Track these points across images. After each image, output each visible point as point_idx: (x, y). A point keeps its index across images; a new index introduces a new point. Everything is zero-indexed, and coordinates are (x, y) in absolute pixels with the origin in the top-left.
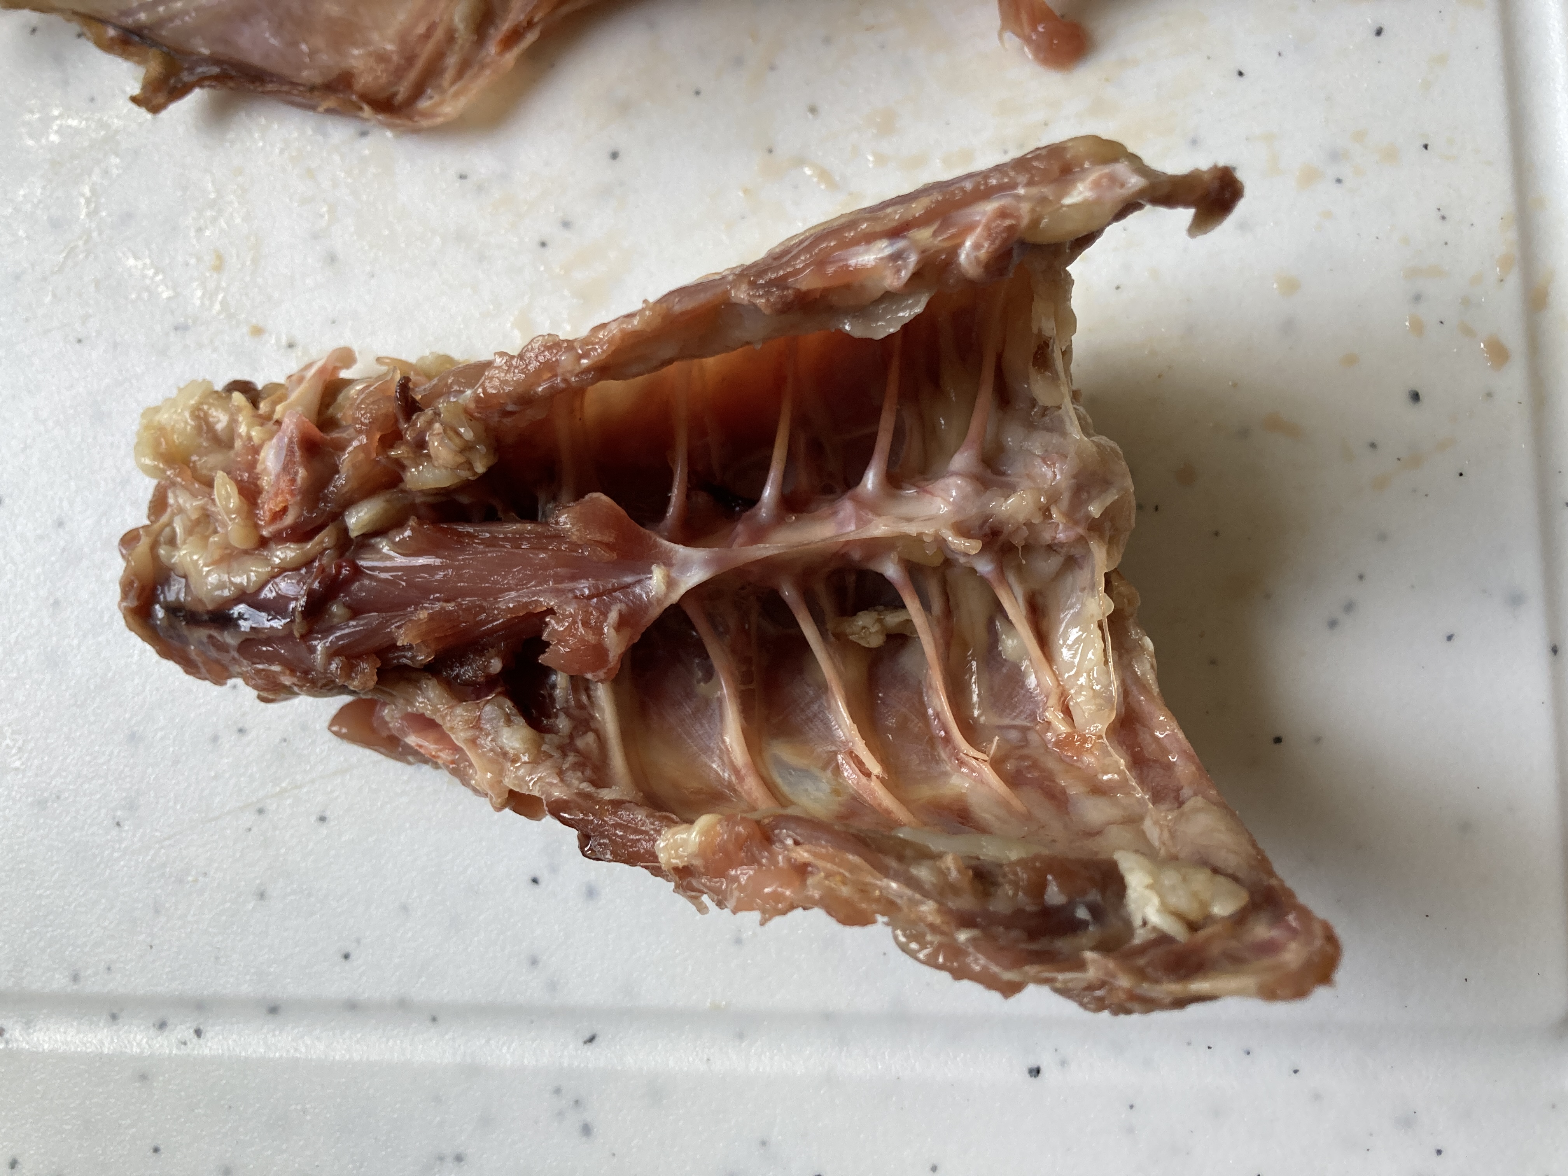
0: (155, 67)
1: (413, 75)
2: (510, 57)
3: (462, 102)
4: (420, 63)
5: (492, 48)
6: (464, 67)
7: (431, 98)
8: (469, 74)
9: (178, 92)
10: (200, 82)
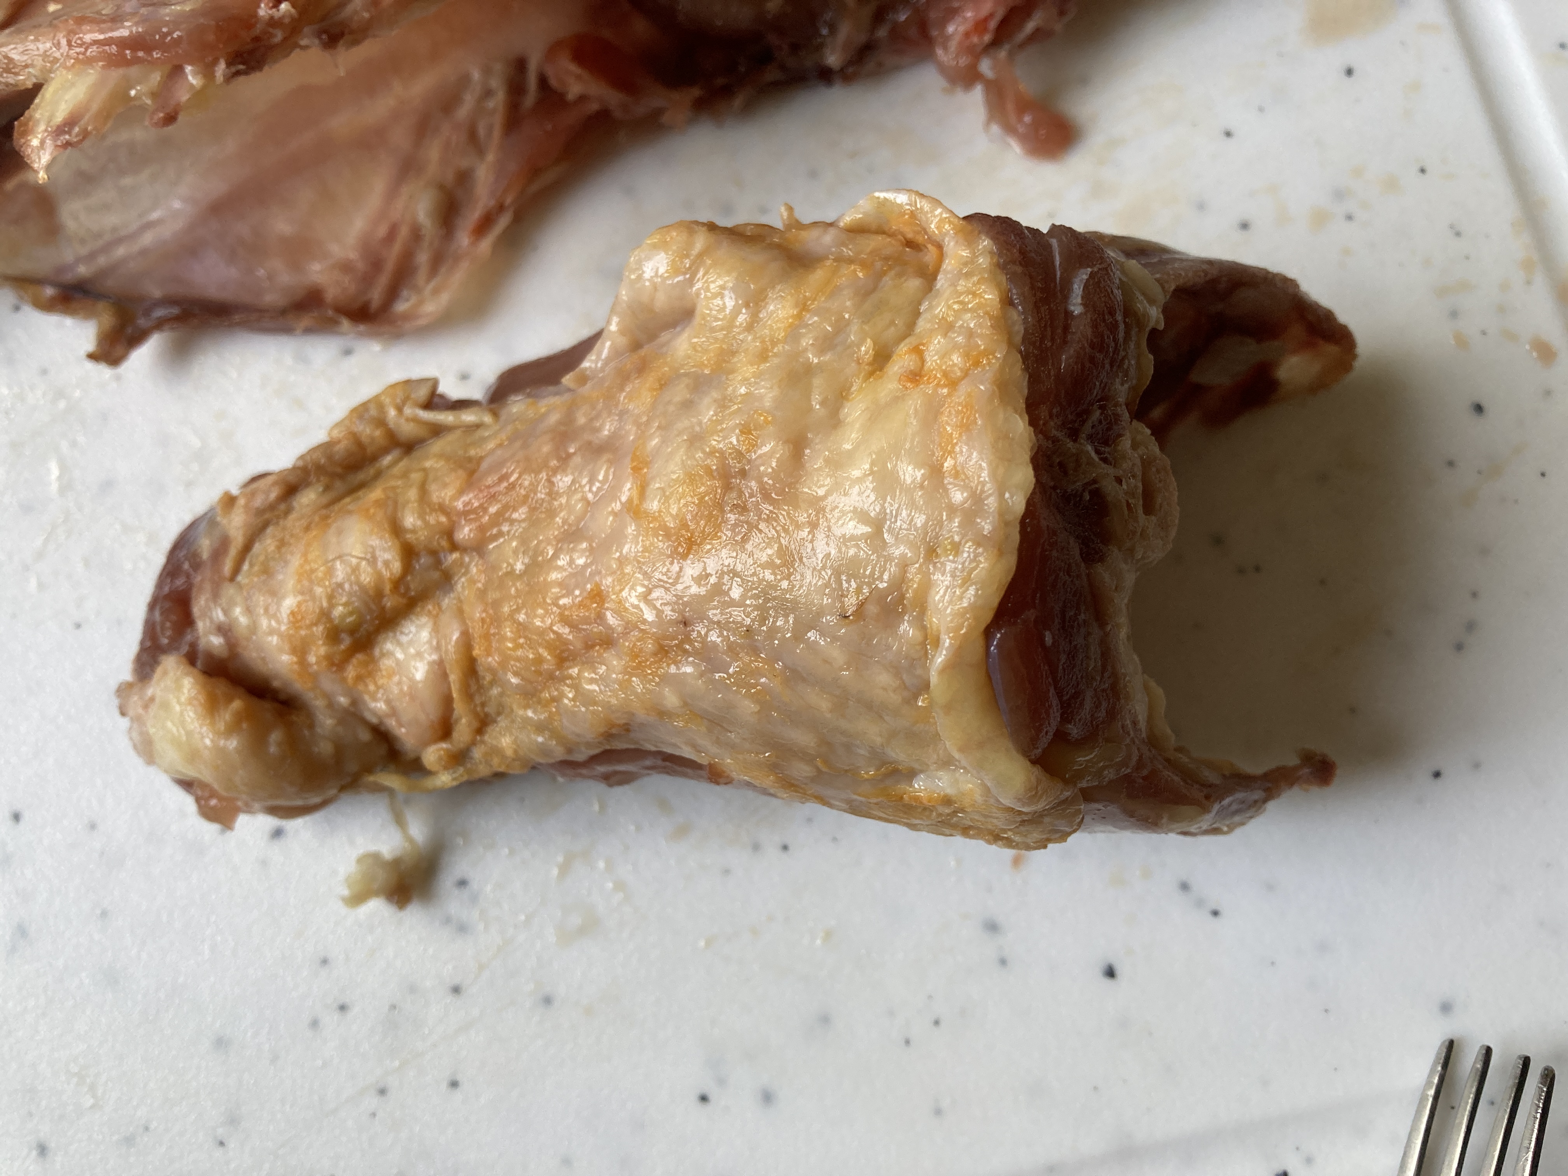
0: (108, 319)
1: (383, 281)
2: (486, 245)
3: (445, 298)
4: (390, 266)
5: (463, 239)
6: (437, 262)
7: (407, 300)
8: (443, 270)
9: (136, 339)
10: (159, 325)
